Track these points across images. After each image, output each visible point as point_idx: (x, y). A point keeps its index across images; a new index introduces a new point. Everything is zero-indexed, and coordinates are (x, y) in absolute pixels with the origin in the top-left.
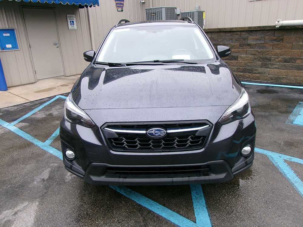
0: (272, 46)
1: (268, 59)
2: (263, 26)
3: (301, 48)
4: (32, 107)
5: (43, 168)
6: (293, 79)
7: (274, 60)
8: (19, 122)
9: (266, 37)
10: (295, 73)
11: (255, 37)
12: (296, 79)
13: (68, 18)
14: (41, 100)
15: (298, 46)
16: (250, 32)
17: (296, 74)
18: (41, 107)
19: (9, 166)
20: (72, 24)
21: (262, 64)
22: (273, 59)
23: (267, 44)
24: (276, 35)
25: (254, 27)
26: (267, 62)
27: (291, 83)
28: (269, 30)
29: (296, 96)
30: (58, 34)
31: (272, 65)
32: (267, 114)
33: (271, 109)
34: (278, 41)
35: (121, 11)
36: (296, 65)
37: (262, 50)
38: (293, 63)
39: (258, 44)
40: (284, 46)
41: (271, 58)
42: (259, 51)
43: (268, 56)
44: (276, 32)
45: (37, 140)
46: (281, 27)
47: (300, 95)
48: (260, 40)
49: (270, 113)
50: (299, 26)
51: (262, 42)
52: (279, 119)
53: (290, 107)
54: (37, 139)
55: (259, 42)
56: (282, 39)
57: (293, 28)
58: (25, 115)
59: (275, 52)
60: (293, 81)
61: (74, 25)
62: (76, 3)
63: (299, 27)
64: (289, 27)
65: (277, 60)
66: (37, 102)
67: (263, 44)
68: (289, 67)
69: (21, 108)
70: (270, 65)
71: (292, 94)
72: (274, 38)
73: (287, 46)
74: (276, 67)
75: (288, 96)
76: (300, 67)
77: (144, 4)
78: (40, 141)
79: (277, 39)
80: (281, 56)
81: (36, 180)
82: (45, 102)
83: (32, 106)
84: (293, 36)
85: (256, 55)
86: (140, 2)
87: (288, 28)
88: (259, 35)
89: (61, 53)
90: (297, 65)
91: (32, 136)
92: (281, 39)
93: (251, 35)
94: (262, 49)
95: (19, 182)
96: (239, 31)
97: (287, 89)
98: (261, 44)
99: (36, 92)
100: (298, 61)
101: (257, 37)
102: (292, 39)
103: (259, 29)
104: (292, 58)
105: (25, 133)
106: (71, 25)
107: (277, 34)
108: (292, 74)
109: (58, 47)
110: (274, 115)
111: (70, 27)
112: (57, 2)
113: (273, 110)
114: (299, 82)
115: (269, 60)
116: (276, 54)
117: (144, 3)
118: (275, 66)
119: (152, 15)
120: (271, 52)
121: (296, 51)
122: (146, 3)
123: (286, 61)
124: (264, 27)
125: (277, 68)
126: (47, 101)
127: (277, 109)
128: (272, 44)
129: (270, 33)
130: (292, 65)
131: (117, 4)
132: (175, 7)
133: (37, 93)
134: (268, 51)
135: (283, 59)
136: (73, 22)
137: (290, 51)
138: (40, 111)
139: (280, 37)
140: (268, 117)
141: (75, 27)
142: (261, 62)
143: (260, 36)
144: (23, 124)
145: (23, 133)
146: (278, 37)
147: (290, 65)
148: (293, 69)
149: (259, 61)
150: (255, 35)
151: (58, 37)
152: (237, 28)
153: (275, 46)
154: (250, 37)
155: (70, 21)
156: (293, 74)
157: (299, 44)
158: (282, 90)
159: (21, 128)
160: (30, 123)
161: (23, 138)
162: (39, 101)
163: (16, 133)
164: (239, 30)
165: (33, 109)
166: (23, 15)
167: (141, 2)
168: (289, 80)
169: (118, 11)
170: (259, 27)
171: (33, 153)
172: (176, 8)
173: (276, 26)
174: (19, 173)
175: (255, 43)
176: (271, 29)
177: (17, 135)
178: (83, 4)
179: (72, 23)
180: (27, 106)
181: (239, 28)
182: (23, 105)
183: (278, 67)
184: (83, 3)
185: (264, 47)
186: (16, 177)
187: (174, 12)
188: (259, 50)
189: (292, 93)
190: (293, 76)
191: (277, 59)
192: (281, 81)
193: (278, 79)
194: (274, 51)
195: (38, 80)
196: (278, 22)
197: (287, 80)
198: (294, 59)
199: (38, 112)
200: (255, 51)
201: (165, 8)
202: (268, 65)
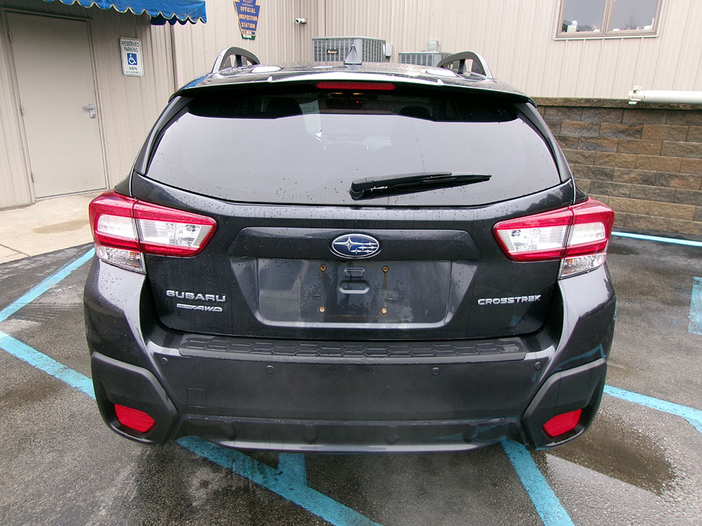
0: (616, 145)
1: (606, 174)
2: (597, 99)
3: (682, 153)
4: (38, 275)
5: (115, 461)
6: (663, 223)
7: (619, 176)
8: (9, 318)
9: (604, 124)
10: (668, 209)
11: (578, 122)
12: (669, 223)
13: (123, 47)
14: (58, 255)
15: (674, 148)
16: (567, 110)
17: (669, 211)
18: (61, 275)
19: (9, 457)
20: (132, 61)
21: (593, 183)
22: (618, 173)
23: (605, 138)
24: (625, 120)
25: (577, 99)
26: (603, 180)
27: (658, 231)
28: (611, 108)
29: (681, 262)
30: (95, 83)
31: (615, 187)
32: (637, 306)
33: (641, 293)
34: (629, 135)
35: (250, 39)
36: (671, 192)
37: (592, 153)
38: (662, 185)
39: (584, 138)
40: (644, 147)
41: (613, 171)
42: (587, 155)
43: (608, 168)
44: (625, 115)
45: (72, 372)
46: (639, 103)
47: (689, 261)
48: (589, 130)
49: (643, 305)
50: (678, 104)
51: (595, 134)
52: (670, 321)
53: (679, 289)
54: (74, 369)
55: (586, 134)
56: (640, 132)
57: (666, 107)
58: (21, 295)
59: (624, 160)
60: (661, 227)
61: (136, 64)
62: (151, 10)
63: (678, 106)
64: (657, 106)
65: (626, 176)
66: (48, 260)
67: (596, 138)
68: (654, 194)
69: (6, 276)
70: (610, 187)
71: (669, 258)
72: (622, 127)
73: (649, 146)
74: (623, 192)
75: (663, 262)
76: (679, 196)
77: (304, 27)
78: (84, 377)
79: (628, 130)
80: (638, 168)
81: (102, 501)
82: (69, 260)
83: (35, 270)
84: (663, 126)
85: (580, 163)
86: (293, 20)
87: (654, 107)
88: (587, 119)
89: (101, 131)
90: (671, 190)
91: (57, 359)
92: (638, 131)
93: (569, 118)
94: (594, 150)
95: (53, 511)
96: (542, 106)
97: (655, 245)
98: (590, 138)
99: (39, 231)
100: (674, 183)
101: (582, 122)
102: (661, 132)
103: (587, 105)
104: (660, 174)
105: (35, 351)
106: (129, 64)
107: (629, 119)
108: (660, 210)
109: (94, 117)
110: (654, 310)
111: (127, 68)
112: (104, 5)
113: (646, 297)
114: (674, 228)
115: (610, 175)
116: (625, 165)
117: (304, 23)
118: (621, 191)
119: (328, 54)
120: (613, 158)
121: (671, 160)
122: (309, 23)
123: (646, 181)
124: (599, 100)
125: (626, 194)
126: (77, 257)
127: (653, 293)
128: (616, 139)
129: (613, 115)
130: (660, 189)
131: (241, 20)
132: (384, 39)
133: (40, 234)
134: (608, 156)
135: (639, 175)
136: (134, 56)
137: (658, 158)
138: (61, 284)
139: (635, 126)
140: (644, 315)
141: (140, 68)
142: (590, 178)
143: (589, 120)
144: (24, 324)
145: (29, 352)
146: (631, 126)
147: (655, 190)
148: (663, 199)
149: (586, 176)
150: (578, 118)
151: (96, 93)
152: (538, 98)
153: (623, 144)
154: (567, 121)
155: (128, 55)
156: (663, 211)
157: (677, 144)
158: (644, 247)
159: (19, 336)
160: (42, 322)
161: (30, 365)
162: (53, 255)
163: (7, 349)
164: (542, 104)
165: (39, 280)
166: (8, 30)
167: (298, 21)
168: (652, 223)
169: (243, 38)
170: (588, 100)
171: (72, 415)
172: (384, 42)
173: (631, 101)
174: (45, 482)
175: (577, 135)
176: (616, 106)
177: (12, 356)
178: (167, 15)
179: (132, 59)
180: (22, 269)
181: (542, 99)
182: (9, 266)
183: (628, 193)
184: (168, 12)
185: (599, 146)
186: (39, 495)
187: (381, 49)
188: (587, 153)
189: (670, 255)
190: (661, 216)
191: (627, 174)
192: (635, 224)
193: (629, 220)
194: (621, 158)
195: (38, 199)
196: (635, 92)
197: (649, 224)
198: (665, 178)
199: (56, 288)
200: (577, 153)
201: (361, 40)
202: (607, 187)
